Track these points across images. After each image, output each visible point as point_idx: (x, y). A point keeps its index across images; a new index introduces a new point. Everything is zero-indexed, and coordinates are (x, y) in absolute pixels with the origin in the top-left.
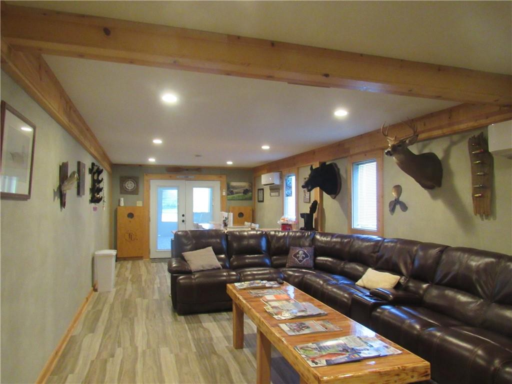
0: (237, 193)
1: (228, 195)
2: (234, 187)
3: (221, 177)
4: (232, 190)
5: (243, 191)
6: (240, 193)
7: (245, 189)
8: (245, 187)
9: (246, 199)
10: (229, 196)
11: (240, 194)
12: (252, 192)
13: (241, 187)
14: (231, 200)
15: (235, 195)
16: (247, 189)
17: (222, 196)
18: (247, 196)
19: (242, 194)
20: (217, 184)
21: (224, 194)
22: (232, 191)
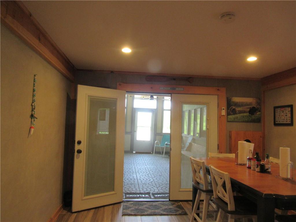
0: (240, 112)
1: (228, 114)
2: (237, 105)
3: (218, 90)
4: (234, 107)
5: (248, 110)
6: (245, 112)
7: (251, 106)
8: (250, 104)
9: (253, 121)
10: (229, 117)
11: (245, 114)
12: (260, 111)
13: (247, 104)
14: (233, 122)
15: (238, 115)
16: (254, 107)
17: (220, 117)
18: (253, 117)
19: (248, 114)
20: (213, 100)
21: (224, 113)
22: (234, 109)
